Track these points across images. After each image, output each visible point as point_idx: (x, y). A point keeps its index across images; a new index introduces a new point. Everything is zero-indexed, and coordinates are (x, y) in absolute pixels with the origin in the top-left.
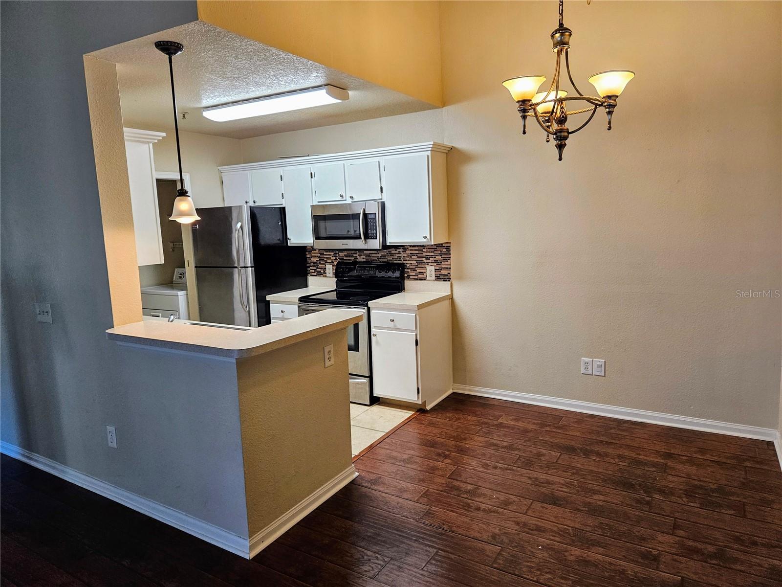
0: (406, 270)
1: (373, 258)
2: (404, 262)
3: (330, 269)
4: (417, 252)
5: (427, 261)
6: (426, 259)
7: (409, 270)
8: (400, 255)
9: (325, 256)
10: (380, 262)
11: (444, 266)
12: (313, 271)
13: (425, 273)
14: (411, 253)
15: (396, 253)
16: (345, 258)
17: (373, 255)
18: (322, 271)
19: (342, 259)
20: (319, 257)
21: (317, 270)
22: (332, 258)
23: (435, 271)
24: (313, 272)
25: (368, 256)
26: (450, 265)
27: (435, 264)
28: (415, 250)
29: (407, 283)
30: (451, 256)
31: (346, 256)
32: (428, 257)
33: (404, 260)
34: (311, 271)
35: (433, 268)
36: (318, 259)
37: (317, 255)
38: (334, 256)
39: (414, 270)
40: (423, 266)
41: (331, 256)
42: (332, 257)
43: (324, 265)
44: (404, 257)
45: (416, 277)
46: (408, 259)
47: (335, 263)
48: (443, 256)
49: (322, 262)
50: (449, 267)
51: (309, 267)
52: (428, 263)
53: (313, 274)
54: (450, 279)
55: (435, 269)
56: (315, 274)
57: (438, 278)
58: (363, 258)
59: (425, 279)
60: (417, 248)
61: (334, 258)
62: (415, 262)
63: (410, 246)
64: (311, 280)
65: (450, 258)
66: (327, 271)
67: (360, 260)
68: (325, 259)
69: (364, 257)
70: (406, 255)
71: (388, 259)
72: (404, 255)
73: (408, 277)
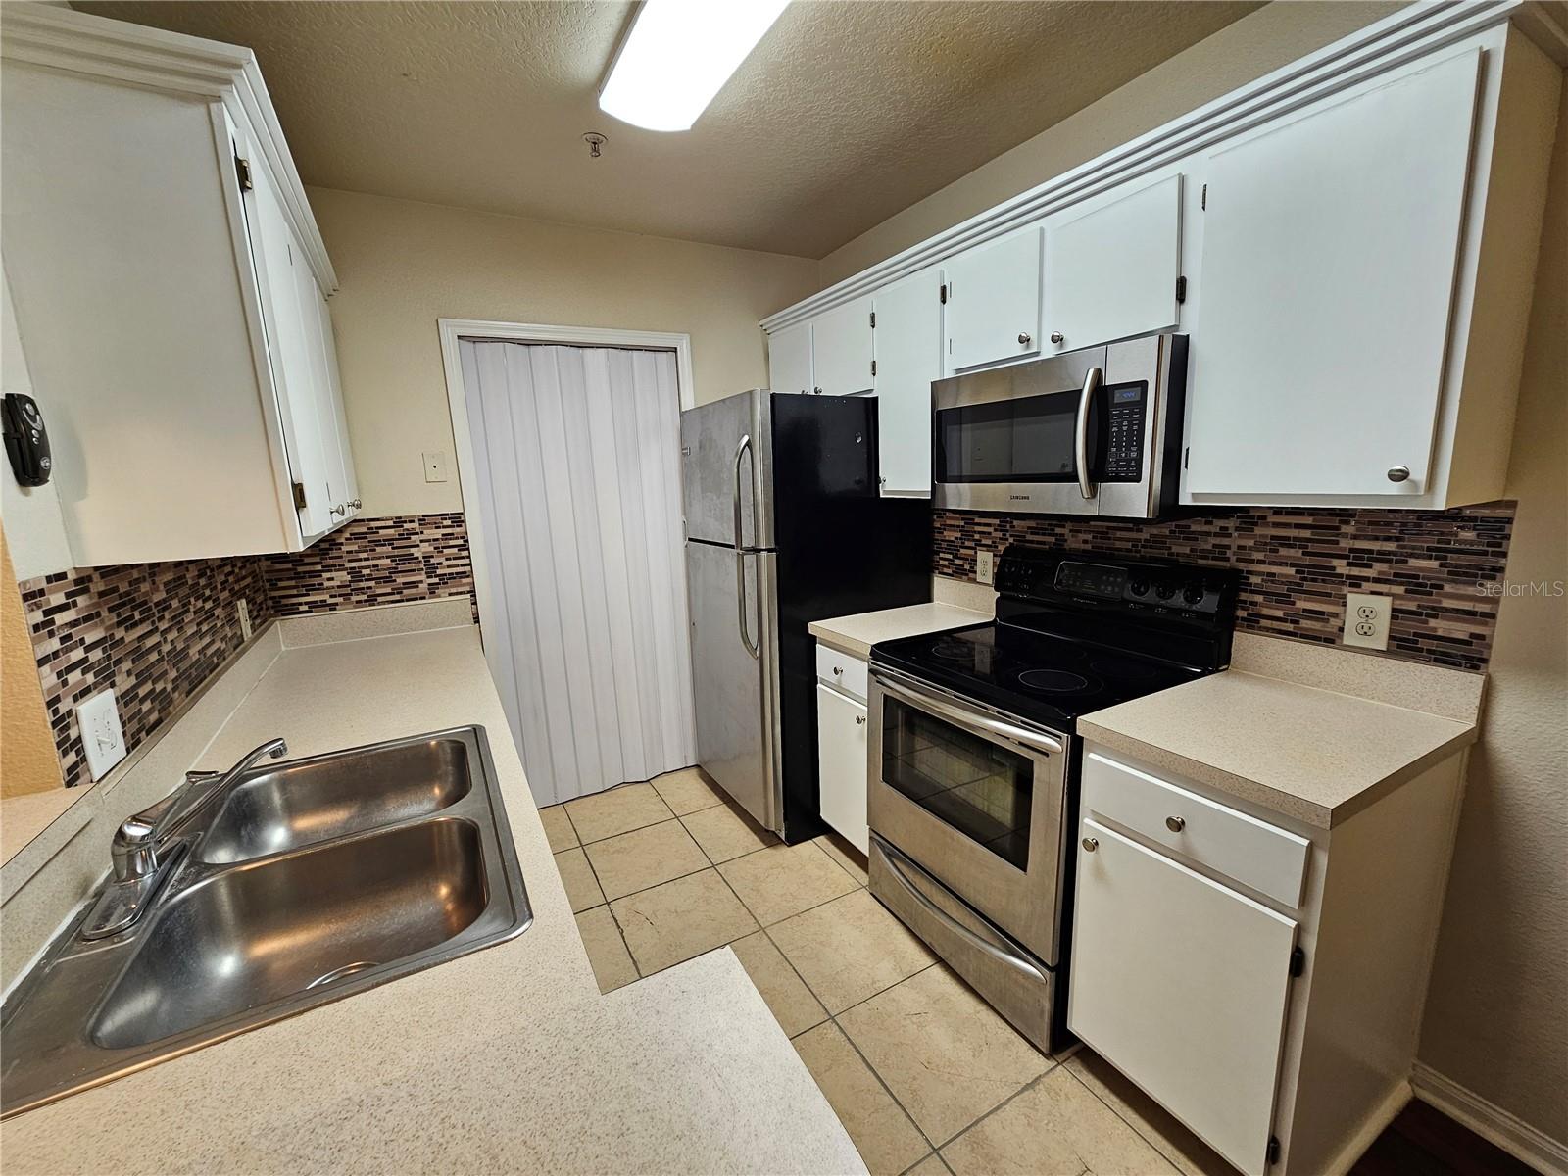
0: (1243, 596)
1: (1118, 544)
2: (1242, 566)
3: (986, 562)
4: (1307, 534)
5: (1356, 572)
6: (1349, 564)
7: (1259, 598)
8: (1225, 541)
9: (977, 528)
10: (1143, 558)
11: (1447, 603)
12: (946, 563)
13: (1335, 615)
14: (1273, 538)
15: (1208, 534)
16: (1029, 537)
17: (1119, 534)
18: (967, 567)
19: (1020, 538)
20: (962, 529)
21: (957, 561)
22: (994, 534)
23: (1393, 618)
24: (944, 566)
25: (1104, 535)
26: (1495, 601)
27: (1400, 590)
28: (1298, 526)
29: (1244, 643)
30: (1511, 563)
31: (1034, 531)
32: (1359, 558)
33: (1238, 560)
34: (941, 562)
35: (1383, 606)
36: (959, 535)
37: (957, 523)
38: (1000, 528)
39: (1284, 599)
40: (1328, 588)
41: (991, 530)
42: (995, 530)
43: (972, 552)
44: (1240, 547)
45: (1290, 627)
46: (1260, 556)
47: (1001, 548)
48: (1452, 559)
49: (967, 543)
50: (1485, 608)
51: (938, 553)
52: (1356, 583)
53: (945, 570)
54: (1485, 661)
55: (1394, 610)
56: (950, 571)
57: (1405, 645)
58: (1085, 542)
59: (1332, 641)
60: (1309, 520)
61: (1000, 534)
62: (1292, 571)
63: (1278, 511)
64: (941, 585)
65: (1502, 570)
66: (979, 568)
67: (1073, 546)
68: (977, 537)
69: (1089, 537)
70: (1251, 543)
71: (1175, 549)
72: (1242, 542)
73: (1253, 623)
